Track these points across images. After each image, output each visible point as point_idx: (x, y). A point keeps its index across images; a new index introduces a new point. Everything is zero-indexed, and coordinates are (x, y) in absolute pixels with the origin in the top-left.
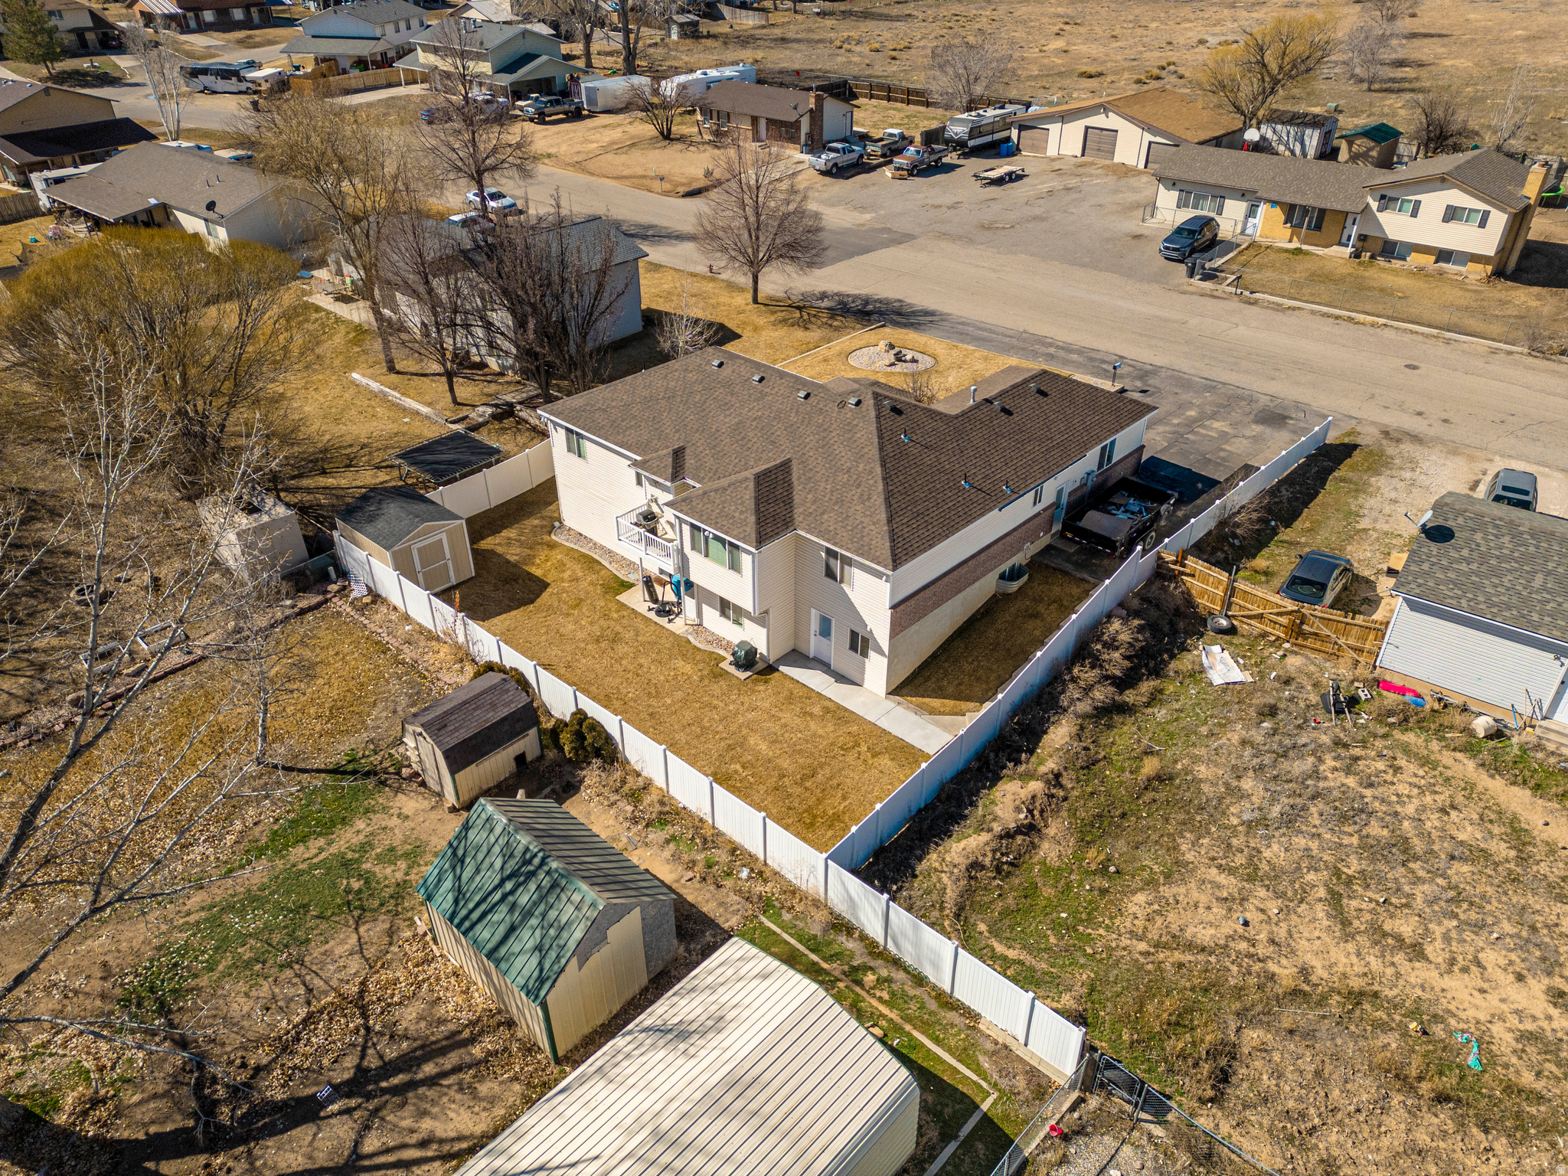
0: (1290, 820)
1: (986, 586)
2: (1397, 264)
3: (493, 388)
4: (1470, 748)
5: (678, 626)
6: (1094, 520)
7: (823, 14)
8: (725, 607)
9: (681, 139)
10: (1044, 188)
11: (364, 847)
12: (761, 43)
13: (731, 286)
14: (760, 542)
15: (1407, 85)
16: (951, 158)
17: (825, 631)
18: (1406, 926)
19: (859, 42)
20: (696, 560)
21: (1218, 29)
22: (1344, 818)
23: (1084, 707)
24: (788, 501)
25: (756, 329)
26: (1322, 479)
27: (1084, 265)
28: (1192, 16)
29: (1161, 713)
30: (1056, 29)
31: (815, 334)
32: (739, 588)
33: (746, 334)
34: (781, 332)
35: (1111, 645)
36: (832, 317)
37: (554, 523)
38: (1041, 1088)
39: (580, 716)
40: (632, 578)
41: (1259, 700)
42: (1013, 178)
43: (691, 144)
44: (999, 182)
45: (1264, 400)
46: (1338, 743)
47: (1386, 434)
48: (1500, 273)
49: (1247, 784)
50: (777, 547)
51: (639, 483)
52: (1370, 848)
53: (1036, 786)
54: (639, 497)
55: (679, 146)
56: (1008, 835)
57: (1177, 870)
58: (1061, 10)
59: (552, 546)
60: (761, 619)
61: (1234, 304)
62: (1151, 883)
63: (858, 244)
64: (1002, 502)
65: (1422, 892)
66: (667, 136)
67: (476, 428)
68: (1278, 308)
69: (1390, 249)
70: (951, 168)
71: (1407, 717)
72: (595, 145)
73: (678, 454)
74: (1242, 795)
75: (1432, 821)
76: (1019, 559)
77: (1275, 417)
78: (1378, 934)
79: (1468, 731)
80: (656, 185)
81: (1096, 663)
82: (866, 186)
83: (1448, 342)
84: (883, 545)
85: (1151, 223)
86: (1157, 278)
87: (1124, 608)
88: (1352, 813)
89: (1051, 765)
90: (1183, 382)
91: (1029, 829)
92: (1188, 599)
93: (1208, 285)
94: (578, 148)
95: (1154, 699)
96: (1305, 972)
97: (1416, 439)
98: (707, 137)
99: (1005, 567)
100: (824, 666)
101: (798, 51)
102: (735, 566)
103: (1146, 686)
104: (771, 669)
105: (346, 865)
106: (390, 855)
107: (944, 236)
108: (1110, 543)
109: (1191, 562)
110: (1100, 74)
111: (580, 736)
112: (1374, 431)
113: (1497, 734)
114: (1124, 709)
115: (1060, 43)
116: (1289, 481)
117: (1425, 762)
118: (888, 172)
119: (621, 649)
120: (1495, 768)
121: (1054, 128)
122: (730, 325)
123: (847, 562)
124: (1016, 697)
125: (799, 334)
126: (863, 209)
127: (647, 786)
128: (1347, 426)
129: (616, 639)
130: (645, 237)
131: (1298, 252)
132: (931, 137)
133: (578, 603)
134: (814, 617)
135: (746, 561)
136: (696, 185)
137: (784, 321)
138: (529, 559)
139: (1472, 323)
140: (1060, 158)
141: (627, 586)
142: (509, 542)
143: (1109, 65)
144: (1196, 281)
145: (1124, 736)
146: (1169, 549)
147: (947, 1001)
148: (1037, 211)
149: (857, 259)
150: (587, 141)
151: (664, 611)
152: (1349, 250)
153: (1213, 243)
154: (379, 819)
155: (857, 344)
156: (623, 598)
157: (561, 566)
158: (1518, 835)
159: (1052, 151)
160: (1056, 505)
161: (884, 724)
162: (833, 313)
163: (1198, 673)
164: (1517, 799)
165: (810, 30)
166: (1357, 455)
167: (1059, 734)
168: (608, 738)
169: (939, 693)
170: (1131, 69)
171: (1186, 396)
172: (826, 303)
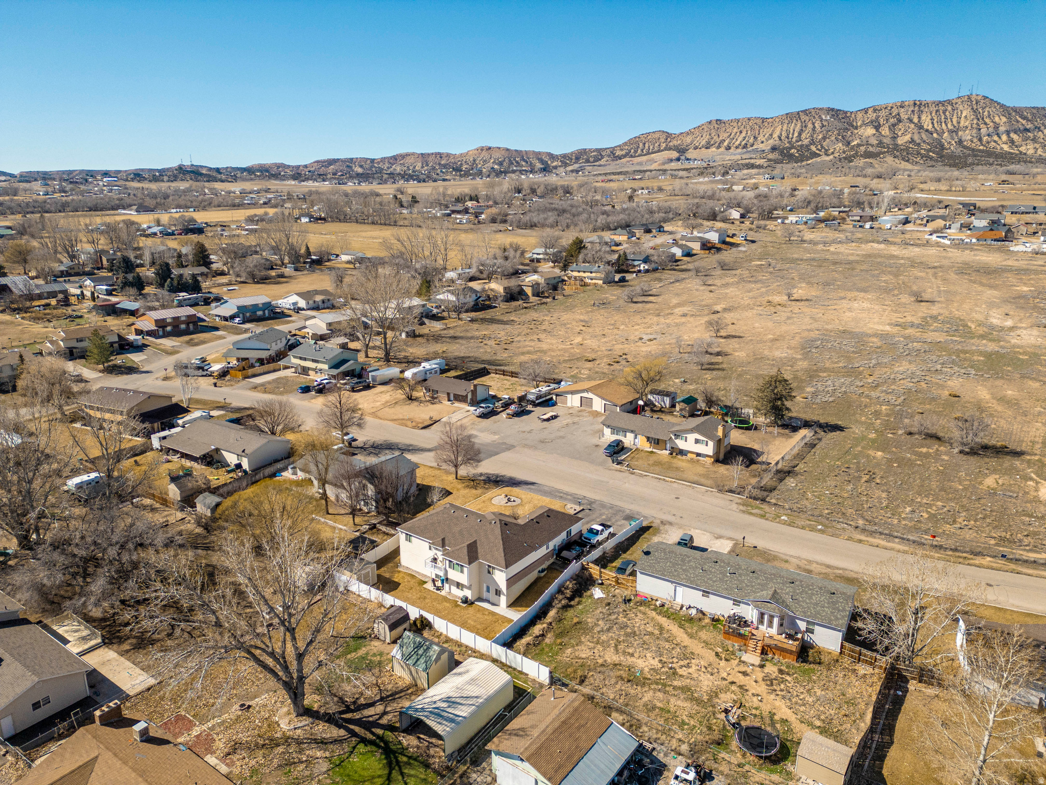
0: (609, 630)
1: (534, 575)
2: (684, 457)
3: (366, 518)
4: (655, 610)
5: (443, 593)
6: (565, 554)
7: (472, 321)
8: (458, 585)
9: (416, 399)
10: (565, 422)
11: (367, 654)
12: (444, 339)
13: (448, 472)
14: (470, 563)
15: (717, 367)
16: (530, 408)
17: (488, 590)
18: (631, 651)
19: (490, 338)
20: (450, 571)
21: (649, 331)
22: (622, 628)
23: (559, 606)
24: (476, 552)
25: (458, 490)
26: (638, 538)
27: (577, 459)
28: (640, 321)
29: (580, 607)
30: (578, 329)
31: (479, 491)
32: (463, 578)
33: (454, 493)
34: (467, 491)
35: (567, 588)
36: (485, 484)
37: (398, 564)
38: (541, 686)
39: (421, 616)
40: (426, 580)
41: (606, 601)
42: (554, 417)
43: (421, 402)
44: (548, 420)
45: (628, 512)
46: (624, 611)
47: (662, 522)
48: (717, 461)
49: (600, 623)
50: (474, 564)
51: (430, 549)
52: (627, 635)
53: (545, 625)
54: (431, 554)
55: (416, 403)
56: (537, 637)
57: (580, 643)
58: (582, 317)
59: (399, 572)
60: (469, 588)
61: (627, 474)
62: (573, 646)
63: (494, 451)
64: (535, 549)
65: (636, 643)
66: (410, 398)
67: (364, 533)
68: (641, 475)
69: (682, 452)
70: (529, 412)
71: (642, 603)
72: (379, 404)
73: (443, 540)
74: (598, 625)
75: (643, 627)
76: (544, 566)
77: (629, 518)
78: (624, 652)
79: (656, 605)
80: (409, 423)
81: (563, 593)
82: (495, 422)
83: (693, 488)
84: (503, 563)
85: (603, 440)
86: (602, 464)
87: (572, 579)
88: (624, 627)
89: (549, 621)
90: (603, 506)
91: (543, 635)
92: (590, 575)
93: (619, 466)
94: (372, 405)
95: (579, 603)
96: (605, 661)
97: (671, 524)
98: (428, 398)
99: (540, 569)
100: (488, 601)
101: (462, 345)
102: (462, 572)
103: (577, 600)
104: (472, 603)
105: (363, 658)
106: (374, 655)
107: (526, 446)
108: (568, 560)
109: (591, 565)
110: (594, 360)
111: (422, 622)
112: (659, 522)
113: (663, 605)
114: (571, 606)
115: (578, 339)
116: (627, 539)
117: (644, 614)
118: (504, 415)
119: (427, 601)
120: (659, 614)
121: (569, 396)
122: (448, 489)
123: (494, 568)
124: (541, 604)
125: (474, 491)
126: (495, 433)
127: (441, 634)
128: (650, 520)
129: (425, 598)
130: (409, 451)
131: (652, 452)
132: (522, 399)
133: (411, 588)
134: (485, 586)
135: (465, 570)
136: (426, 423)
137: (468, 486)
138: (392, 576)
139: (703, 480)
140: (572, 408)
141: (425, 582)
142: (385, 572)
143: (599, 353)
144: (615, 465)
145: (570, 613)
146: (584, 560)
147: (521, 672)
148: (561, 434)
149: (493, 458)
150: (375, 401)
151: (438, 589)
152: (668, 452)
153: (623, 448)
154: (368, 648)
155: (494, 495)
156: (425, 586)
157: (403, 578)
158: (661, 628)
159: (569, 404)
160: (554, 550)
161: (506, 615)
162: (485, 482)
163: (591, 596)
164: (663, 621)
165: (467, 331)
166: (651, 530)
167: (552, 613)
168: (430, 622)
169: (521, 606)
170: (608, 356)
171: (603, 511)
172: (482, 478)
